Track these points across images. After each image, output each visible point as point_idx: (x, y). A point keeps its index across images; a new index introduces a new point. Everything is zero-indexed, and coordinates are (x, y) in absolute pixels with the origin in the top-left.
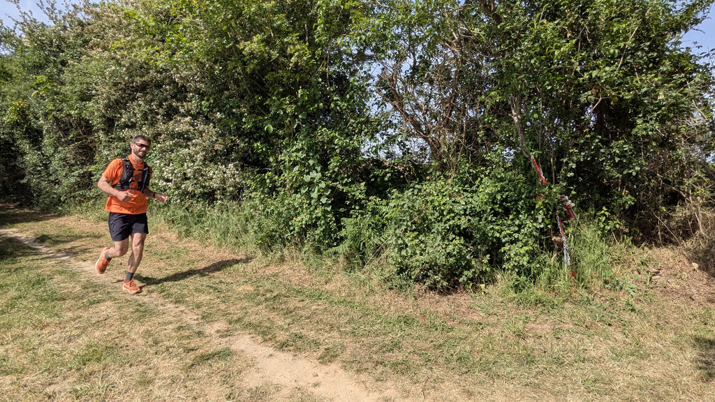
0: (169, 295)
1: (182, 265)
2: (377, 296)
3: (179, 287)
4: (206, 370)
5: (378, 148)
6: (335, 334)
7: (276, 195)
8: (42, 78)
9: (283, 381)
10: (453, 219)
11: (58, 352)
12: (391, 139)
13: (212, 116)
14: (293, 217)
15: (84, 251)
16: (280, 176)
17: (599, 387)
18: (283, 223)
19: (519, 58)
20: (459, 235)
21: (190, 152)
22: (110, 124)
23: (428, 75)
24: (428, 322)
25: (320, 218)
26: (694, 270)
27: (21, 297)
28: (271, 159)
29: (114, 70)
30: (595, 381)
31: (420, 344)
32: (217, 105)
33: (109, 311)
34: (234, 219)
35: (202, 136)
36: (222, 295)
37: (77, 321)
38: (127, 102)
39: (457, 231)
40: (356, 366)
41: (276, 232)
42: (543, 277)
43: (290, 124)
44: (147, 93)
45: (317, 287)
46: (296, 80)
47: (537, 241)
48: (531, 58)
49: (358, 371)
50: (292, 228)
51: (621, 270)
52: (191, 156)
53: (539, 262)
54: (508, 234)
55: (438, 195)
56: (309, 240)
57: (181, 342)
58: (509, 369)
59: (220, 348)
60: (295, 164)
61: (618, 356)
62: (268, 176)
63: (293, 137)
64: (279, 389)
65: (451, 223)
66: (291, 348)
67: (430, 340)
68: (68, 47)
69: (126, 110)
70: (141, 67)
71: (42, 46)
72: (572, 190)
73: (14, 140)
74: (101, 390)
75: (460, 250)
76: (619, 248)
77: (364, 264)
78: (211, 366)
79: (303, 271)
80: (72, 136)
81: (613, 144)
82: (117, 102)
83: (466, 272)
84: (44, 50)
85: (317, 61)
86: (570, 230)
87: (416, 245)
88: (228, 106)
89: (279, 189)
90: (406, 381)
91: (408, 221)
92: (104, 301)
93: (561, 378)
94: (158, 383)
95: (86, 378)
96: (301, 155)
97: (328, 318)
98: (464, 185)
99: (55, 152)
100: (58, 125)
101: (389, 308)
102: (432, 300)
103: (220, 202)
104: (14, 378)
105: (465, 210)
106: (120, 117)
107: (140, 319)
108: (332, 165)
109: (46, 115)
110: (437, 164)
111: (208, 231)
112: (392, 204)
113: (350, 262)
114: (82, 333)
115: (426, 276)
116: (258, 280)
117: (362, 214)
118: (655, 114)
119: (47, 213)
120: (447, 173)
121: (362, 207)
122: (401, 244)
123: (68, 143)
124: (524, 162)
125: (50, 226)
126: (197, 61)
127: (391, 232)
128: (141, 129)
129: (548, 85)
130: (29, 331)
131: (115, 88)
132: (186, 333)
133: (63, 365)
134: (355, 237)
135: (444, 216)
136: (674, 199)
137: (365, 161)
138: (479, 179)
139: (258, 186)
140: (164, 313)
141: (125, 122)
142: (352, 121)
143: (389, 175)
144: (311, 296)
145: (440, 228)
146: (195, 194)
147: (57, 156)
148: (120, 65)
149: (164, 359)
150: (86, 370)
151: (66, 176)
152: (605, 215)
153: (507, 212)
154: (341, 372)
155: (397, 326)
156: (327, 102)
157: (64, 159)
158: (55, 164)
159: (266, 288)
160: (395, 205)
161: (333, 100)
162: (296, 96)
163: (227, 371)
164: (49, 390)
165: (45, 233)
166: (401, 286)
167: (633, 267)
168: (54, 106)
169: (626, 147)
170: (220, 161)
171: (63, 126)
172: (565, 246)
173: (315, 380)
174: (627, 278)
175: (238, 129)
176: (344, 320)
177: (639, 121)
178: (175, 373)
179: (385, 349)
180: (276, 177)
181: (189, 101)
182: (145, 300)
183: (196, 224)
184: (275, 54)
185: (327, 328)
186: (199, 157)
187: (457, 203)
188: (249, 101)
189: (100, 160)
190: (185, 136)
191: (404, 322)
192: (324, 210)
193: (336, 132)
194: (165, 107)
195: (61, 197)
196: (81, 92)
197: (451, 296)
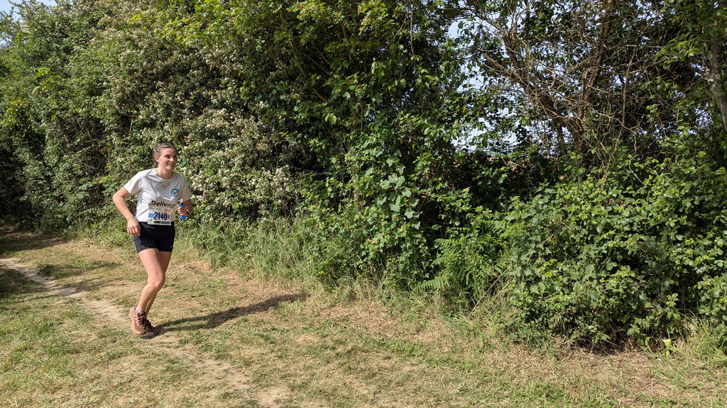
0: (208, 348)
2: (496, 352)
3: (219, 336)
7: (342, 209)
8: (43, 70)
10: (613, 238)
13: (253, 106)
14: (366, 238)
16: (346, 181)
18: (352, 246)
20: (624, 262)
21: (225, 154)
22: (124, 122)
23: (551, 28)
25: (403, 239)
28: (334, 160)
29: (129, 55)
32: (260, 91)
33: (134, 368)
34: (285, 241)
35: (240, 134)
36: (277, 347)
38: (145, 94)
39: (620, 257)
41: (343, 258)
43: (360, 111)
44: (170, 81)
45: (406, 338)
50: (364, 253)
52: (227, 161)
54: (706, 261)
55: (584, 204)
56: (389, 270)
60: (365, 168)
62: (329, 183)
63: (363, 127)
65: (610, 244)
68: (72, 30)
69: (143, 104)
70: (162, 48)
71: (42, 32)
73: (13, 148)
75: (629, 286)
77: (472, 305)
79: (383, 314)
80: (79, 140)
82: (132, 93)
83: (639, 321)
84: (45, 36)
85: (395, 21)
87: (553, 277)
88: (275, 92)
89: (344, 200)
91: (537, 243)
92: (126, 354)
96: (376, 152)
98: (626, 187)
99: (59, 161)
100: (62, 127)
101: (518, 372)
102: (584, 362)
103: (265, 219)
105: (631, 225)
106: (137, 114)
108: (420, 164)
109: (49, 115)
110: (579, 157)
111: (249, 257)
112: (510, 218)
113: (450, 302)
115: (573, 325)
116: (322, 327)
117: (465, 234)
119: (50, 238)
120: (594, 170)
121: (464, 222)
122: (529, 277)
123: (74, 149)
125: (56, 254)
126: (234, 34)
127: (511, 258)
128: (162, 128)
131: (131, 77)
134: (457, 265)
135: (597, 233)
138: (650, 177)
139: (317, 197)
141: (143, 120)
142: (447, 101)
143: (504, 176)
144: (400, 351)
145: (592, 253)
146: (232, 210)
147: (63, 166)
148: (136, 47)
151: (72, 191)
156: (411, 78)
157: (70, 170)
158: (59, 176)
159: (335, 338)
161: (420, 74)
162: (368, 72)
165: (50, 263)
166: (533, 340)
168: (58, 104)
170: (263, 166)
171: (69, 129)
176: (453, 390)
180: (341, 185)
181: (222, 89)
183: (234, 249)
185: (432, 399)
186: (237, 161)
187: (617, 213)
188: (302, 83)
189: (112, 170)
190: (219, 134)
191: (547, 396)
192: (411, 227)
193: (424, 117)
194: (192, 98)
195: (66, 217)
196: (90, 84)
197: (614, 356)
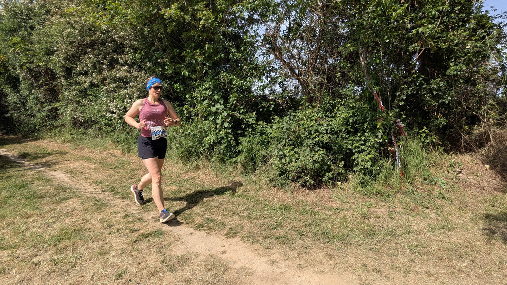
0: (117, 194)
1: (126, 172)
2: (265, 191)
3: (124, 188)
4: (145, 244)
5: (264, 87)
6: (236, 217)
7: (191, 122)
8: (16, 39)
9: (200, 250)
10: (318, 137)
11: (40, 234)
12: (274, 80)
13: (144, 65)
14: (204, 137)
15: (56, 163)
16: (194, 108)
17: (420, 250)
18: (197, 142)
19: (366, 19)
20: (323, 148)
21: (128, 91)
22: (68, 72)
23: (300, 33)
24: (301, 209)
25: (223, 137)
26: (486, 170)
27: (11, 197)
28: (187, 96)
29: (69, 32)
30: (417, 246)
31: (295, 223)
32: (147, 57)
33: (75, 205)
35: (136, 80)
37: (52, 212)
38: (80, 57)
39: (321, 145)
40: (251, 239)
41: (192, 148)
42: (382, 176)
43: (201, 70)
44: (95, 49)
45: (222, 186)
46: (204, 37)
47: (377, 151)
48: (375, 19)
49: (252, 242)
50: (203, 145)
51: (435, 171)
52: (130, 95)
53: (378, 166)
54: (357, 146)
55: (307, 120)
56: (216, 153)
57: (127, 225)
58: (358, 240)
59: (155, 229)
60: (204, 100)
61: (433, 229)
62: (186, 108)
63: (202, 79)
64: (198, 256)
65: (317, 139)
66: (205, 228)
67: (303, 220)
68: (35, 15)
69: (80, 61)
71: (15, 15)
72: (402, 115)
74: (72, 259)
75: (323, 159)
76: (435, 155)
77: (255, 169)
78: (149, 241)
79: (212, 175)
80: (41, 81)
81: (432, 82)
82: (73, 56)
83: (327, 174)
84: (17, 18)
85: (219, 23)
86: (401, 143)
87: (292, 155)
88: (155, 58)
89: (193, 118)
90: (286, 249)
91: (286, 139)
92: (71, 198)
93: (394, 245)
94: (113, 253)
95: (61, 251)
96: (209, 92)
97: (230, 207)
98: (326, 112)
99: (29, 94)
100: (30, 74)
101: (274, 199)
102: (303, 193)
104: (10, 252)
105: (327, 130)
106: (76, 67)
107: (98, 210)
108: (231, 100)
109: (21, 66)
110: (307, 97)
112: (274, 127)
113: (245, 168)
114: (56, 221)
115: (299, 177)
116: (181, 182)
117: (253, 135)
118: (463, 59)
119: (26, 138)
120: (314, 104)
121: (253, 129)
122: (281, 155)
123: (39, 87)
124: (369, 95)
125: (30, 147)
126: (131, 24)
127: (274, 146)
128: (91, 75)
129: (387, 39)
130: (18, 220)
131: (71, 46)
132: (131, 219)
133: (44, 242)
134: (249, 150)
135: (312, 134)
136: (474, 120)
137: (255, 97)
138: (337, 108)
140: (115, 206)
141: (80, 71)
142: (245, 67)
143: (272, 106)
145: (309, 143)
147: (32, 97)
148: (74, 28)
149: (116, 237)
150: (61, 246)
151: (39, 111)
152: (426, 132)
153: (356, 131)
154: (240, 243)
155: (279, 212)
156: (227, 54)
157: (37, 99)
158: (30, 102)
159: (186, 187)
160: (277, 127)
161: (231, 52)
162: (204, 50)
163: (160, 244)
164: (35, 260)
165: (26, 152)
166: (282, 185)
167: (444, 168)
168: (27, 59)
169: (442, 84)
171: (35, 75)
172: (397, 154)
173: (223, 249)
174: (440, 176)
175: (163, 74)
176: (242, 208)
177: (451, 65)
178: (124, 246)
179: (271, 227)
180: (191, 109)
181: (126, 55)
182: (101, 197)
184: (188, 18)
185: (230, 214)
186: (135, 95)
187: (321, 125)
188: (170, 54)
189: (63, 99)
190: (124, 80)
191: (284, 209)
192: (227, 132)
193: (233, 75)
194: (108, 59)
195: (36, 126)
196: (46, 48)
197: (317, 191)
